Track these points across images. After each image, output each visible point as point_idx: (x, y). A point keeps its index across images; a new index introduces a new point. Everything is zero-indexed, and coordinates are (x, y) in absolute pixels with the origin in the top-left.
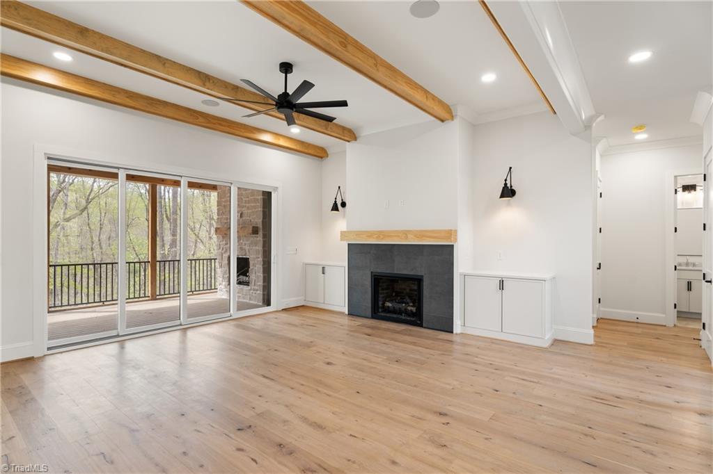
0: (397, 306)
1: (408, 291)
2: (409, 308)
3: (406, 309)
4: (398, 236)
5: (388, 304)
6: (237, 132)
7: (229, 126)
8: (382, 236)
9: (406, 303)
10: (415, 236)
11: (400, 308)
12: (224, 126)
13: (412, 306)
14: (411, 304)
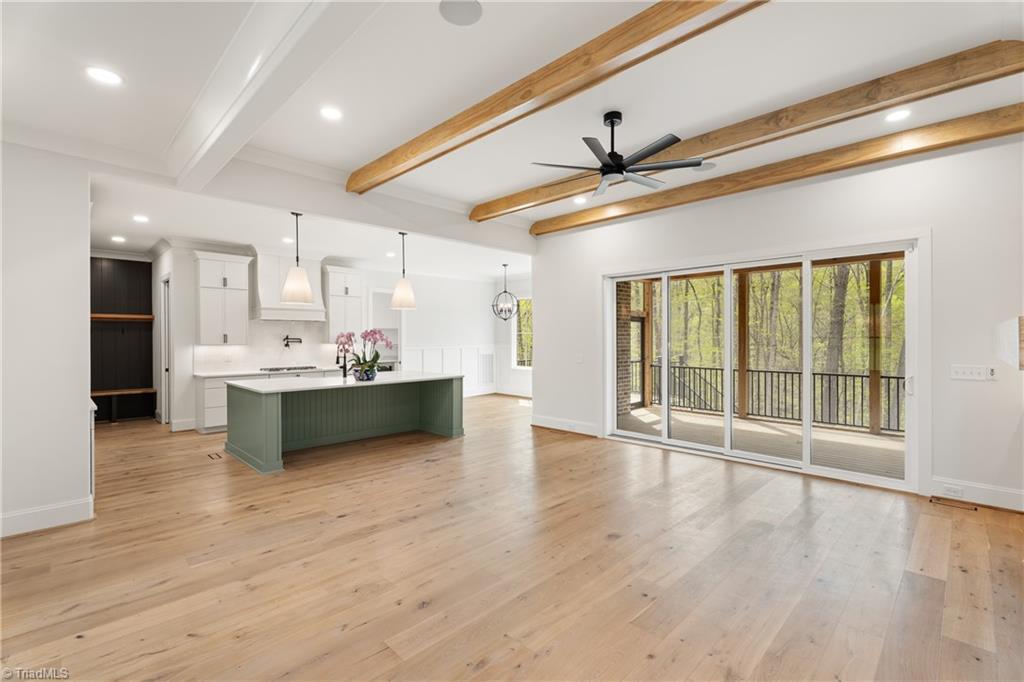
6: (809, 171)
7: (772, 174)
12: (767, 176)
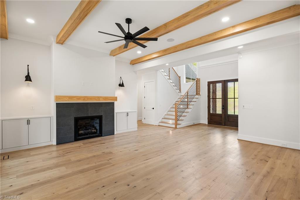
0: (87, 131)
1: (84, 124)
2: (93, 131)
3: (92, 132)
4: (95, 99)
5: (81, 132)
8: (86, 99)
9: (90, 129)
10: (103, 99)
11: (88, 132)
13: (94, 130)
14: (94, 129)
